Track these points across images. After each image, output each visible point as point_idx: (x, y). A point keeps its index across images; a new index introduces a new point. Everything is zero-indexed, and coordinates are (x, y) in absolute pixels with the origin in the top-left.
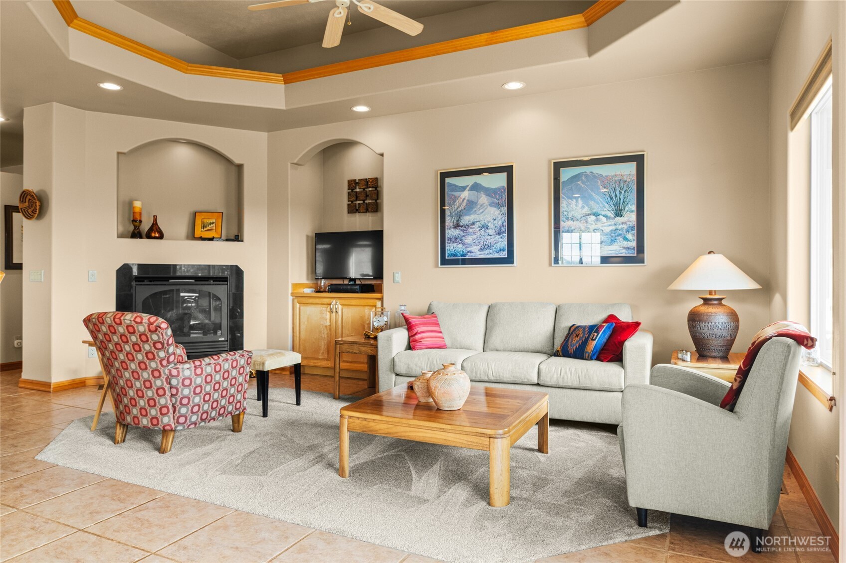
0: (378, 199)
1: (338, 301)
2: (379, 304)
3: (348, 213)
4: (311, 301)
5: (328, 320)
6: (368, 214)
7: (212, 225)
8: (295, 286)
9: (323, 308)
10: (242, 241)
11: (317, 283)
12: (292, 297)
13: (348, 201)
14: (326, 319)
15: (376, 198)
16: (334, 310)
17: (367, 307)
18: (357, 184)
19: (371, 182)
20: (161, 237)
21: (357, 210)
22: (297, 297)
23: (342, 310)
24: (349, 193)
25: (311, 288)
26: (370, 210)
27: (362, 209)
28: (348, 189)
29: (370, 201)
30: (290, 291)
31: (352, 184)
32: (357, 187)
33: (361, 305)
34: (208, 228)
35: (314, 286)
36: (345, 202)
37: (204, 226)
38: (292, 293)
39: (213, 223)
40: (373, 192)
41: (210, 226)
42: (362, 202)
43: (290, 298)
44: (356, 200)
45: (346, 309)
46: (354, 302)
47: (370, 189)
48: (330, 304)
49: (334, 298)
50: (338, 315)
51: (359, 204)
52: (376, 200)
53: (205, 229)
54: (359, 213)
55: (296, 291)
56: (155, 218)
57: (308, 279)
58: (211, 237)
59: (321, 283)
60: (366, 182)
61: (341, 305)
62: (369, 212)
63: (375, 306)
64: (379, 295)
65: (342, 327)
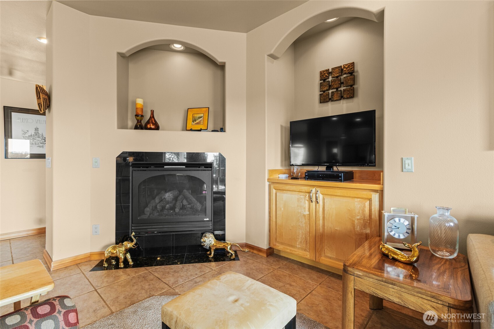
0: (354, 85)
1: (318, 189)
2: (375, 197)
3: (321, 103)
4: (287, 187)
5: (307, 209)
6: (342, 101)
7: (200, 119)
8: (271, 172)
9: (302, 196)
10: (225, 132)
11: (290, 169)
12: (268, 183)
13: (320, 92)
14: (305, 208)
15: (352, 83)
16: (314, 199)
17: (356, 200)
18: (330, 74)
19: (347, 68)
20: (157, 128)
21: (330, 99)
22: (273, 183)
23: (324, 199)
24: (321, 83)
25: (284, 173)
26: (345, 96)
27: (336, 97)
28: (320, 80)
29: (345, 88)
31: (325, 74)
32: (330, 77)
33: (350, 197)
34: (197, 121)
35: (287, 171)
36: (317, 93)
37: (194, 121)
38: (268, 179)
39: (201, 117)
40: (348, 78)
41: (199, 120)
42: (335, 90)
43: (267, 184)
44: (329, 90)
45: (328, 200)
46: (339, 192)
47: (345, 76)
48: (310, 193)
49: (314, 186)
50: (319, 206)
51: (332, 92)
52: (351, 86)
53: (195, 122)
54: (332, 101)
55: (272, 177)
56: (152, 112)
57: (282, 165)
58: (199, 129)
59: (294, 169)
60: (341, 70)
61: (322, 194)
62: (344, 99)
63: (370, 200)
64: (376, 187)
65: (324, 218)
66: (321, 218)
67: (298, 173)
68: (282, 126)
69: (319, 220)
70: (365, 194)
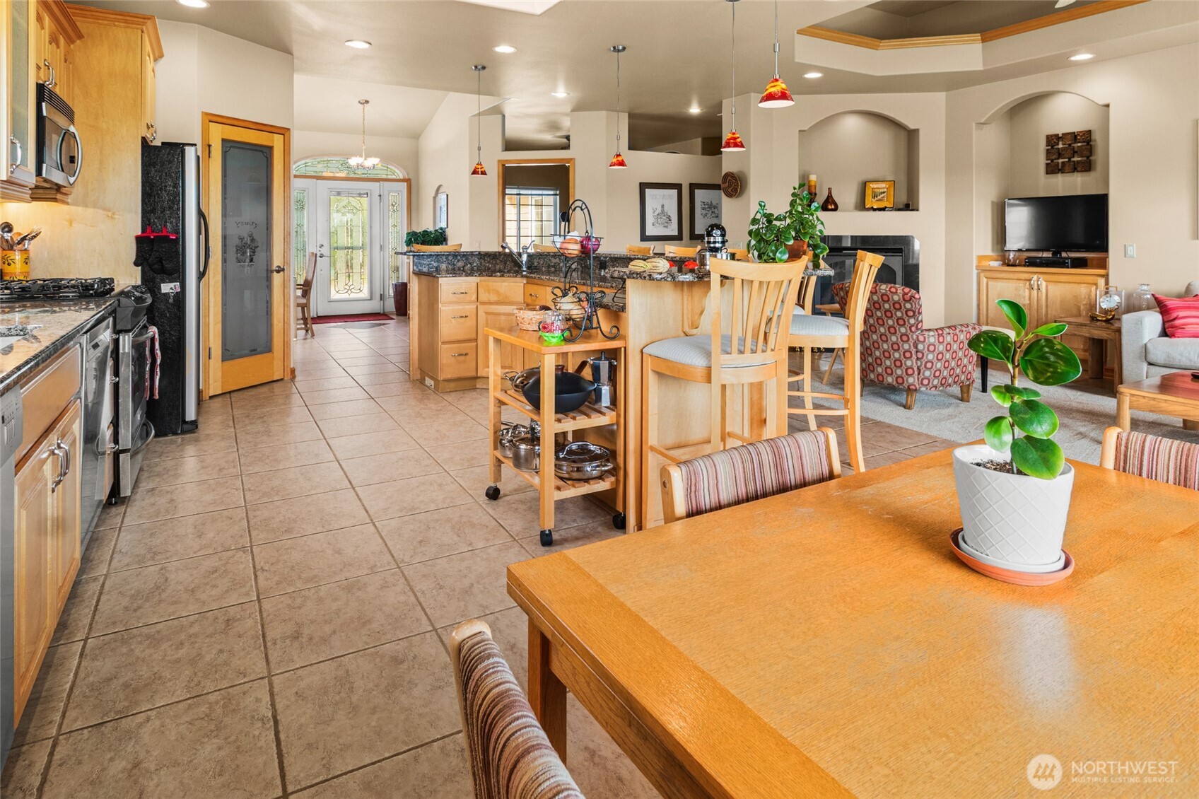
0: (1091, 156)
1: (1040, 276)
2: (1101, 282)
3: (1047, 173)
4: (1003, 275)
5: (1027, 298)
6: (1076, 174)
7: (883, 195)
8: (981, 258)
9: (1021, 284)
10: (918, 210)
11: (1004, 256)
12: (976, 271)
13: (1047, 160)
14: (1024, 297)
15: (1088, 154)
16: (1036, 287)
17: (1082, 285)
18: (1060, 140)
19: (1081, 136)
20: (836, 209)
21: (1059, 170)
22: (984, 271)
23: (1047, 287)
24: (1048, 150)
25: (997, 260)
26: (1079, 169)
27: (1067, 168)
28: (1047, 146)
29: (1079, 159)
30: (975, 263)
31: (1052, 140)
32: (1060, 143)
33: (1075, 283)
34: (879, 197)
35: (1000, 258)
36: (1042, 160)
37: (874, 197)
38: (976, 266)
39: (884, 193)
40: (1084, 147)
41: (881, 196)
42: (1067, 160)
43: (975, 272)
44: (1058, 159)
45: (1051, 287)
46: (1063, 278)
47: (1079, 144)
48: (1030, 280)
49: (1036, 273)
50: (1041, 294)
51: (1063, 163)
52: (1088, 158)
53: (876, 199)
54: (1062, 173)
55: (980, 264)
56: (830, 190)
57: (993, 251)
58: (883, 206)
59: (1009, 255)
60: (1074, 136)
61: (1045, 281)
62: (1078, 171)
63: (1096, 284)
64: (1102, 272)
65: (1047, 306)
66: (1044, 307)
67: (1015, 261)
68: (993, 202)
69: (1042, 309)
70: (1090, 279)
